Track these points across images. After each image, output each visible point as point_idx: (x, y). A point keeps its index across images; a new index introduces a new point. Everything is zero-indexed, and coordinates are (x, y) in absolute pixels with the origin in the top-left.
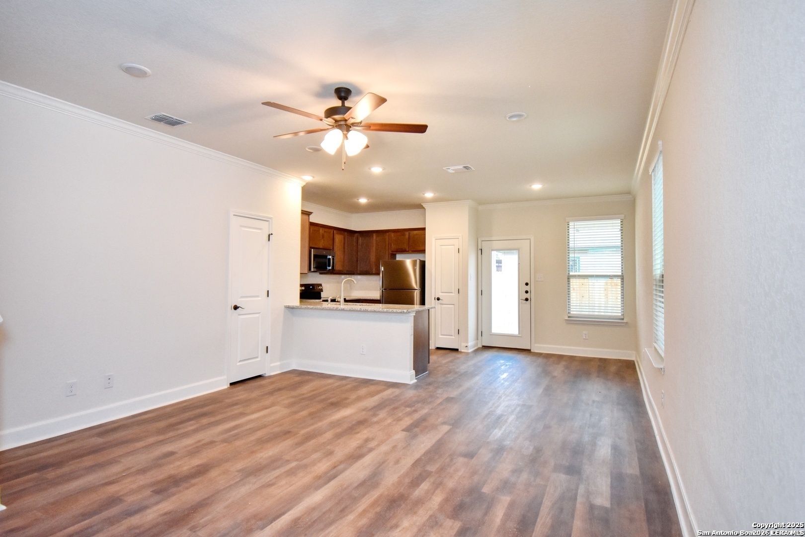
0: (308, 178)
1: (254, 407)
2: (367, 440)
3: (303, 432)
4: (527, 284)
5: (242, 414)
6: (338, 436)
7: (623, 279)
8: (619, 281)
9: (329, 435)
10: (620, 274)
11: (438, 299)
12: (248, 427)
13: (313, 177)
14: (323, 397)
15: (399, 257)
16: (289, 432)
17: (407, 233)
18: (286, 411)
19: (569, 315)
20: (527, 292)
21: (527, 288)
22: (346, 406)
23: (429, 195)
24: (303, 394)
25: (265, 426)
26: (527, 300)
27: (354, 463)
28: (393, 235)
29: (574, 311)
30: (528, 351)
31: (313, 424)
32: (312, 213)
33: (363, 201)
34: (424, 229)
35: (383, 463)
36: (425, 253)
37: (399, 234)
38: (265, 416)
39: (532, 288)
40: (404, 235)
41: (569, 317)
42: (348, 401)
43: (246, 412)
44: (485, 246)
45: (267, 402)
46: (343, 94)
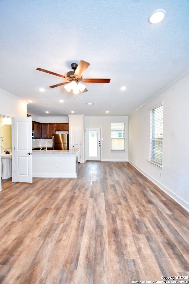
0: (31, 102)
1: (21, 198)
2: (81, 205)
3: (53, 207)
4: (100, 141)
5: (18, 204)
6: (69, 206)
8: (124, 140)
9: (64, 206)
10: (124, 138)
11: (73, 147)
12: (26, 209)
13: (33, 101)
14: (48, 188)
15: (57, 133)
16: (47, 209)
17: (61, 124)
18: (37, 199)
19: (111, 150)
20: (99, 144)
21: (100, 142)
22: (61, 191)
23: (73, 112)
24: (39, 188)
25: (33, 209)
26: (99, 146)
27: (85, 218)
28: (56, 125)
29: (113, 149)
30: (100, 161)
31: (54, 203)
32: (30, 116)
33: (47, 112)
34: (68, 123)
35: (96, 214)
36: (69, 131)
37: (58, 125)
38: (30, 203)
40: (60, 125)
42: (60, 189)
43: (19, 202)
44: (87, 129)
45: (26, 195)
46: (74, 66)
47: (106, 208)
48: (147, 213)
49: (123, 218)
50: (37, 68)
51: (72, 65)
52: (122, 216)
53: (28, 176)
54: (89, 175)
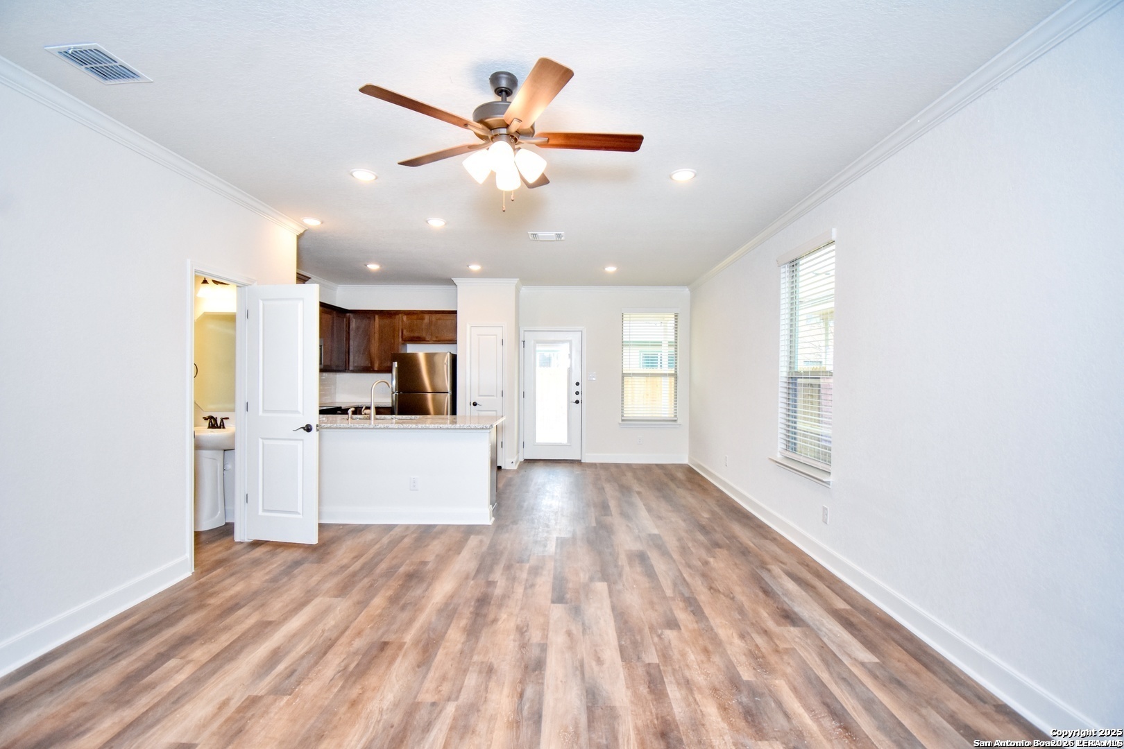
0: (313, 223)
1: (277, 606)
2: (521, 631)
3: (408, 638)
4: (577, 384)
5: (264, 628)
6: (472, 632)
7: (676, 378)
8: (673, 380)
9: (455, 637)
10: (673, 372)
11: (475, 404)
12: (301, 649)
13: (322, 223)
14: (383, 566)
15: (411, 349)
16: (384, 645)
17: (427, 317)
18: (342, 607)
19: (623, 418)
20: (577, 393)
21: (578, 388)
22: (435, 575)
23: (475, 268)
24: (345, 567)
25: (329, 645)
26: (577, 402)
27: (543, 678)
28: (405, 318)
29: (629, 413)
30: (579, 462)
31: (411, 621)
32: (310, 278)
33: (373, 267)
34: (455, 312)
35: (582, 666)
36: (456, 343)
37: (415, 317)
38: (313, 622)
39: (584, 388)
40: (423, 319)
41: (622, 420)
42: (430, 567)
43: (270, 619)
44: (529, 338)
45: (295, 590)
46: (504, 83)
47: (619, 642)
48: (782, 659)
49: (689, 678)
50: (362, 85)
51: (495, 78)
52: (687, 673)
53: (300, 516)
54: (542, 514)
